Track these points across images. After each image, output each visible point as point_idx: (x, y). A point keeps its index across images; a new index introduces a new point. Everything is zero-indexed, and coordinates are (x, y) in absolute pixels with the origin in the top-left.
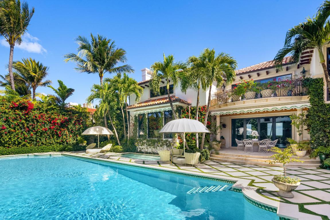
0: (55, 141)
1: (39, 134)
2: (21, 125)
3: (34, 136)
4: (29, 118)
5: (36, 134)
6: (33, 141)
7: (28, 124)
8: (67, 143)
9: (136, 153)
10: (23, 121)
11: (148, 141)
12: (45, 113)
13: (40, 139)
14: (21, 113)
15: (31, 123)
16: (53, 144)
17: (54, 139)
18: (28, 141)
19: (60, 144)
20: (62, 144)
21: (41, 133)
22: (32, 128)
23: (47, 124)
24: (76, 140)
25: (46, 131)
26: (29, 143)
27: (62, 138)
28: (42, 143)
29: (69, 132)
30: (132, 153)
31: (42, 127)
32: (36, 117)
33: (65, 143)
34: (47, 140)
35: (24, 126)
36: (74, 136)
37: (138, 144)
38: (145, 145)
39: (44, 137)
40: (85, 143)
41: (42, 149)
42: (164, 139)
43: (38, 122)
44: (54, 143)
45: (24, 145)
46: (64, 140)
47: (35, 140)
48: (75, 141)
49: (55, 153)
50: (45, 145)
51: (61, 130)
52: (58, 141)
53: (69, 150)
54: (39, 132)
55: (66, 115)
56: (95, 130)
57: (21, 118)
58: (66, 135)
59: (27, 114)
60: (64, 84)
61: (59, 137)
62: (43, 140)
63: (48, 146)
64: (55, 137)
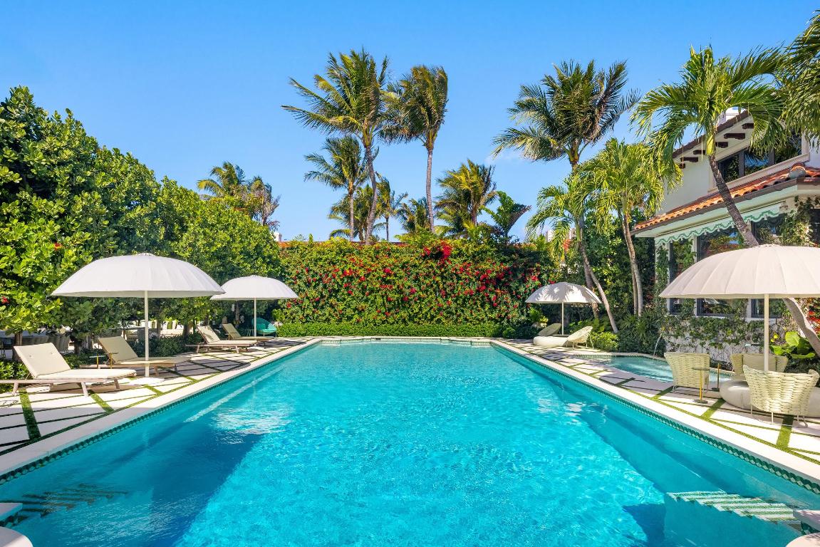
0: (486, 316)
1: (460, 302)
2: (435, 286)
3: (453, 305)
4: (445, 272)
5: (456, 301)
6: (453, 314)
7: (444, 283)
8: (508, 322)
9: (654, 357)
10: (438, 279)
11: (695, 323)
12: (471, 262)
13: (463, 311)
14: (434, 265)
15: (449, 282)
16: (484, 322)
17: (485, 312)
18: (445, 314)
19: (496, 321)
20: (500, 322)
21: (464, 300)
22: (451, 291)
23: (474, 283)
24: (525, 314)
25: (471, 296)
26: (446, 318)
27: (500, 311)
28: (466, 319)
29: (512, 297)
30: (645, 355)
31: (464, 289)
32: (456, 270)
33: (506, 320)
34: (473, 314)
35: (438, 286)
36: (522, 306)
37: (667, 330)
38: (687, 335)
39: (469, 307)
40: (544, 322)
41: (464, 331)
42: (749, 320)
43: (459, 278)
44: (486, 319)
45: (439, 321)
46: (503, 315)
47: (454, 311)
48: (523, 318)
49: (483, 339)
50: (471, 322)
51: (497, 294)
52: (493, 316)
53: (509, 336)
54: (461, 297)
55: (508, 261)
56: (551, 293)
57: (435, 274)
58: (506, 303)
59: (443, 266)
60: (508, 195)
61: (493, 307)
62: (467, 314)
63: (474, 325)
64: (487, 306)
